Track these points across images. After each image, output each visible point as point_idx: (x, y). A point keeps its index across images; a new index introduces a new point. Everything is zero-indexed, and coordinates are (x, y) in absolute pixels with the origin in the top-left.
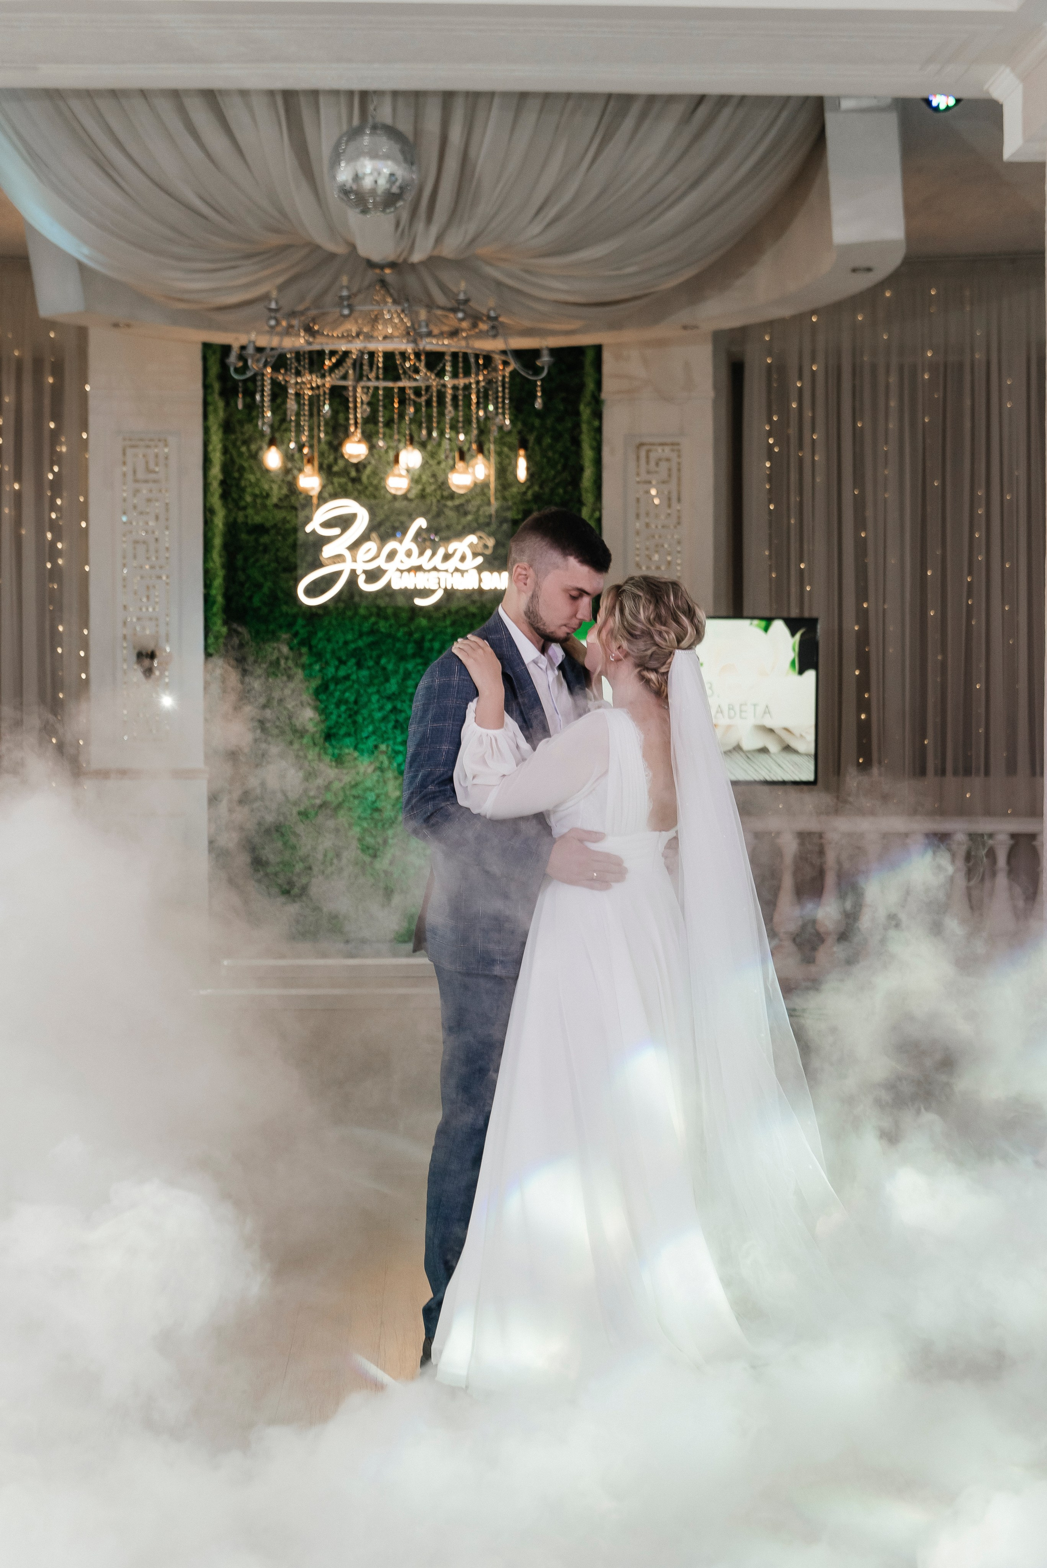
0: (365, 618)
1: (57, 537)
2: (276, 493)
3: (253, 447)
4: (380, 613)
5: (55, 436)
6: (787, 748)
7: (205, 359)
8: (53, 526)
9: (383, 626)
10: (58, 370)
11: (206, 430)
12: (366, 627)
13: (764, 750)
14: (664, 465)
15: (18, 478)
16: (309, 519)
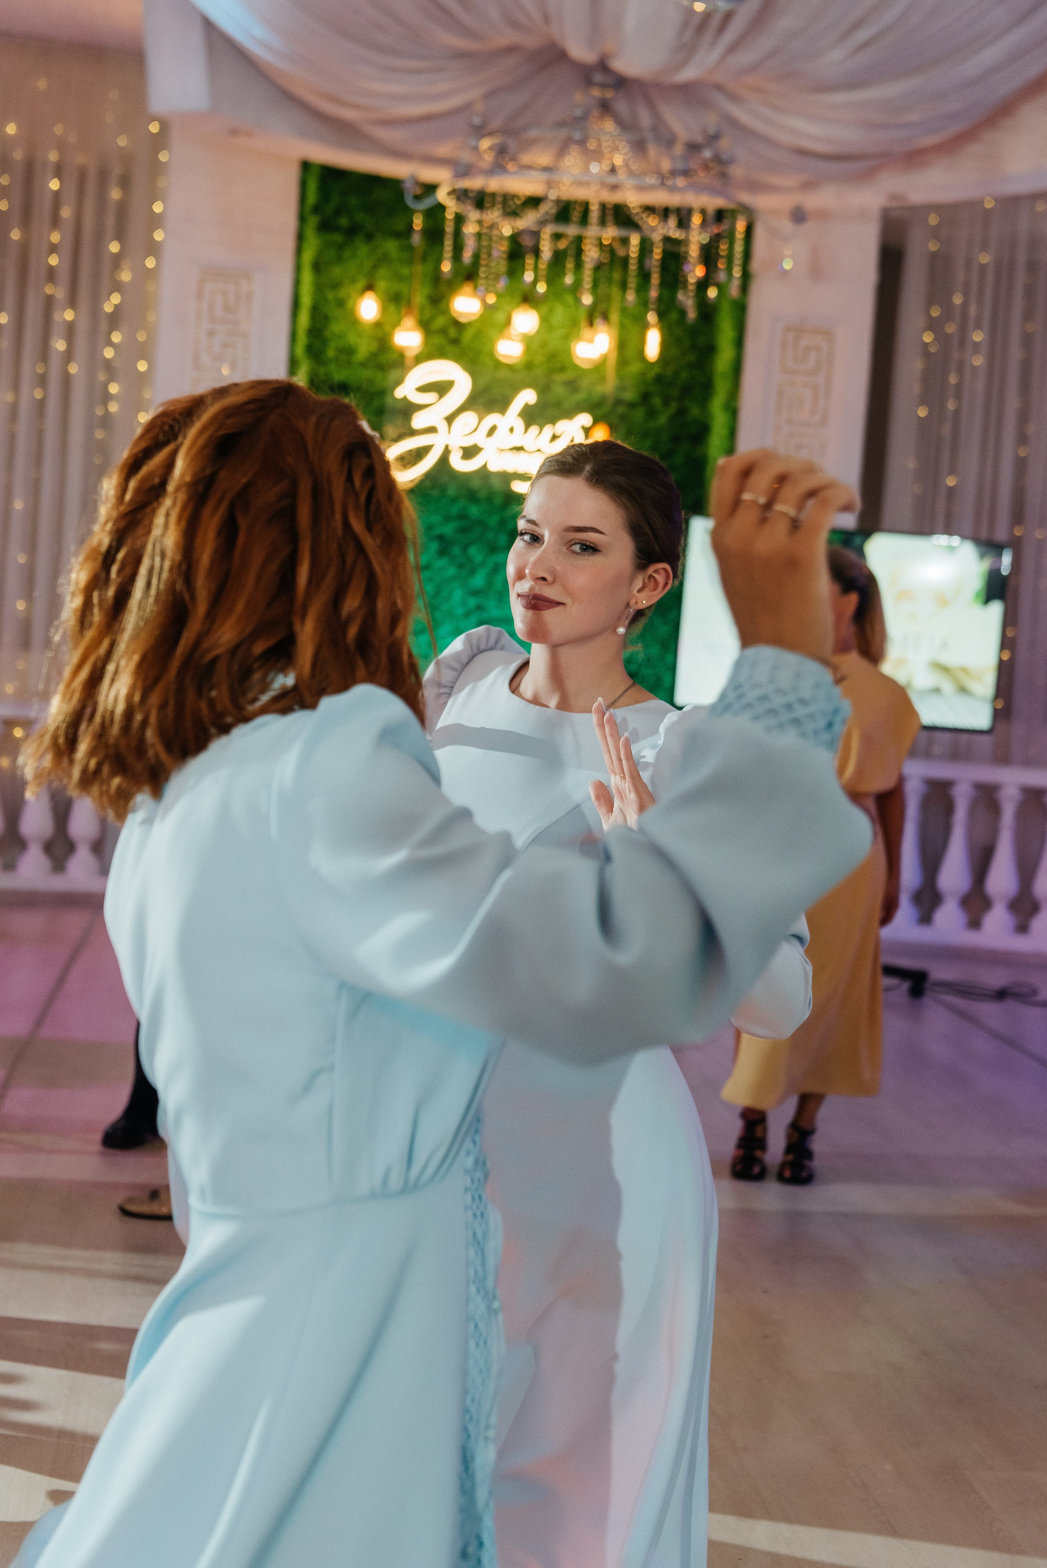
0: (454, 500)
1: (111, 379)
2: (364, 348)
3: (342, 293)
4: (472, 496)
5: (117, 260)
6: (963, 690)
7: (303, 185)
8: (108, 365)
9: (474, 511)
10: (125, 182)
11: (298, 268)
12: (455, 509)
13: (937, 690)
14: (813, 355)
15: (72, 303)
16: (399, 382)
